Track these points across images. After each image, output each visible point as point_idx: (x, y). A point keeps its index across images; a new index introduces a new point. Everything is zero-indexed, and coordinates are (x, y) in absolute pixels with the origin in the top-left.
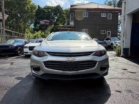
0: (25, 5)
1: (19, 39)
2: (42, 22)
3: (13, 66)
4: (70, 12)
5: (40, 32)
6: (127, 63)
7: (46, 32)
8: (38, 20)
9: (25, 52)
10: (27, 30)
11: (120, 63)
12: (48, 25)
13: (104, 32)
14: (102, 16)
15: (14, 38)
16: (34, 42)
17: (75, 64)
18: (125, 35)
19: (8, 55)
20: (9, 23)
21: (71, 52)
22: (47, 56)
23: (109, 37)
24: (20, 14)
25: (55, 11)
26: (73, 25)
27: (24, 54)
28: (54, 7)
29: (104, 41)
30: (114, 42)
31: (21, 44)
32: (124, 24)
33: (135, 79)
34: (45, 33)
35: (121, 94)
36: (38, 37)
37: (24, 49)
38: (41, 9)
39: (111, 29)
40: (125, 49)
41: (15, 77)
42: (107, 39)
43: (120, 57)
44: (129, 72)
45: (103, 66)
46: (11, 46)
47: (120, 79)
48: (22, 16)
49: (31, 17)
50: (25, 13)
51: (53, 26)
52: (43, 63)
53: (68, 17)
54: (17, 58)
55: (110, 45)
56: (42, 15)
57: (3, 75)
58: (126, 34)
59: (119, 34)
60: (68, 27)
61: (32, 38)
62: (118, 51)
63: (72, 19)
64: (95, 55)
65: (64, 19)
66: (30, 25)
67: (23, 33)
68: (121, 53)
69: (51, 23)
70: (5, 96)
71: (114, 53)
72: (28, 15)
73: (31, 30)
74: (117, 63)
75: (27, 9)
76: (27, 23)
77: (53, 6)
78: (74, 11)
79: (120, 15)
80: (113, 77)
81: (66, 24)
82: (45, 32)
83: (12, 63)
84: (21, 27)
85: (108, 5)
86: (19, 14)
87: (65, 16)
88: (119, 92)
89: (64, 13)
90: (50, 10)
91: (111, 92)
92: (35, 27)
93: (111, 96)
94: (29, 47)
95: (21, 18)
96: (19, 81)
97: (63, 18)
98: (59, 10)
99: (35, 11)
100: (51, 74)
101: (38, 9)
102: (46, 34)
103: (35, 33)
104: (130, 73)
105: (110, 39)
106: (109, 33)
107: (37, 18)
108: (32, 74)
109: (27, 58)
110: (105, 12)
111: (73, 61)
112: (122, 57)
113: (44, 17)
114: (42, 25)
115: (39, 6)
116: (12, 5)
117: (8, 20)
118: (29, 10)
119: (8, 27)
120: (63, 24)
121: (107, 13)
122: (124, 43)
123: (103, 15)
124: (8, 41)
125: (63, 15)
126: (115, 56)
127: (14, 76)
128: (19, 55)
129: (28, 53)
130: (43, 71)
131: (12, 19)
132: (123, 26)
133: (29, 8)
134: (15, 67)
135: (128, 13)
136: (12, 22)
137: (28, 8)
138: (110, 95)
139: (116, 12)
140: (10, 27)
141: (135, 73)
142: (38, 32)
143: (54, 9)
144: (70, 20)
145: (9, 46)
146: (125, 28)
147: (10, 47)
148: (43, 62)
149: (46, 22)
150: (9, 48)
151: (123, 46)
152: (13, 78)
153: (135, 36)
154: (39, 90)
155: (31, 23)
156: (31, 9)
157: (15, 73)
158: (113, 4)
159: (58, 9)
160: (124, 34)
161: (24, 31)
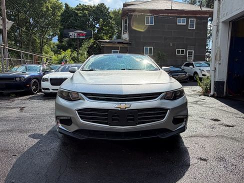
0: (42, 4)
1: (33, 65)
2: (73, 34)
3: (23, 113)
4: (121, 14)
5: (69, 51)
6: (221, 108)
7: (80, 52)
8: (65, 31)
9: (43, 89)
10: (46, 47)
11: (208, 109)
12: (84, 39)
13: (182, 52)
14: (178, 24)
15: (25, 63)
16: (60, 70)
17: (130, 114)
18: (218, 57)
19: (13, 93)
20: (14, 35)
21: (123, 94)
22: (84, 100)
23: (191, 60)
24: (34, 20)
25: (96, 14)
26: (128, 39)
27: (42, 92)
28: (94, 7)
29: (183, 67)
30: (200, 69)
31: (36, 74)
32: (217, 39)
33: (231, 138)
34: (78, 54)
35: (207, 164)
36: (66, 62)
37: (42, 83)
38: (72, 10)
39: (194, 47)
40: (217, 83)
41: (29, 134)
42: (188, 65)
43: (208, 96)
44: (222, 124)
45: (178, 117)
46: (20, 78)
47: (207, 137)
48: (38, 22)
49: (53, 25)
50: (42, 16)
51: (92, 41)
52: (76, 112)
53: (119, 24)
54: (30, 98)
55: (192, 75)
56: (73, 21)
57: (8, 131)
58: (220, 57)
59: (209, 55)
60: (119, 43)
61: (55, 62)
62: (206, 86)
63: (126, 29)
64: (165, 99)
65: (112, 28)
66: (52, 38)
67: (40, 53)
68: (210, 90)
69: (88, 37)
70: (13, 167)
71: (198, 89)
72: (48, 20)
73: (54, 47)
74: (203, 109)
75: (45, 10)
76: (46, 36)
77: (93, 5)
78: (129, 13)
79: (210, 20)
80: (195, 133)
81: (115, 37)
82: (78, 51)
83: (22, 109)
84: (37, 43)
85: (190, 3)
86: (31, 20)
87: (114, 22)
88: (204, 160)
89: (112, 18)
90: (87, 12)
91: (191, 161)
92: (60, 42)
93: (190, 167)
94: (51, 79)
95: (35, 26)
96: (37, 141)
97: (109, 27)
98: (102, 12)
99: (59, 14)
100: (89, 131)
101: (65, 11)
102: (80, 55)
103: (60, 54)
104: (224, 127)
105: (192, 64)
106: (190, 53)
107: (64, 27)
108: (58, 130)
109: (47, 99)
110: (184, 15)
111: (127, 109)
112: (213, 96)
113: (76, 24)
114: (73, 39)
115: (67, 5)
116: (19, 4)
117: (12, 30)
118: (50, 12)
119: (13, 42)
120: (111, 37)
121: (188, 18)
122: (217, 72)
123: (181, 22)
124: (14, 69)
125: (111, 21)
126: (200, 95)
127: (26, 131)
128: (34, 94)
129: (48, 89)
130: (77, 125)
131: (19, 29)
132: (216, 42)
133: (50, 8)
134: (28, 115)
135: (224, 19)
136: (19, 34)
137: (47, 7)
138: (190, 165)
139: (203, 15)
140: (16, 42)
141: (232, 127)
142: (65, 51)
143: (94, 10)
144: (121, 29)
145: (16, 78)
146: (219, 46)
147: (18, 79)
148: (77, 110)
149: (79, 34)
150: (16, 81)
151: (215, 77)
152: (26, 136)
153: (236, 60)
154: (70, 158)
155: (53, 36)
156: (54, 10)
157: (28, 127)
158: (199, 2)
159: (100, 11)
160: (216, 57)
161: (41, 48)
